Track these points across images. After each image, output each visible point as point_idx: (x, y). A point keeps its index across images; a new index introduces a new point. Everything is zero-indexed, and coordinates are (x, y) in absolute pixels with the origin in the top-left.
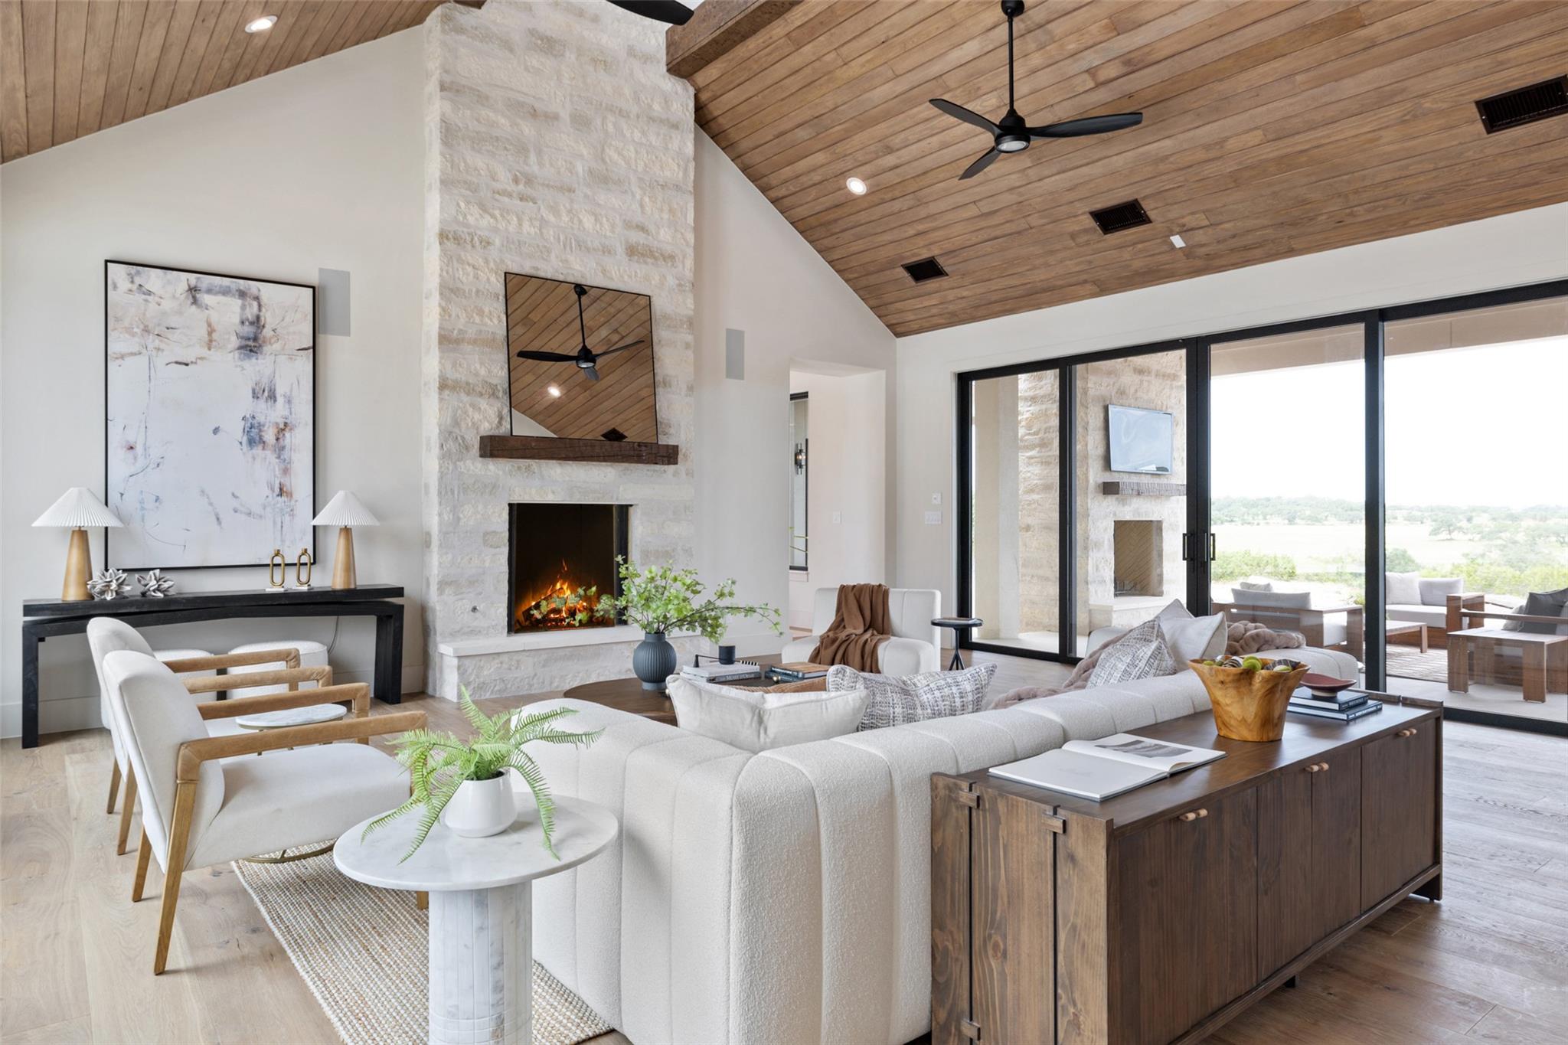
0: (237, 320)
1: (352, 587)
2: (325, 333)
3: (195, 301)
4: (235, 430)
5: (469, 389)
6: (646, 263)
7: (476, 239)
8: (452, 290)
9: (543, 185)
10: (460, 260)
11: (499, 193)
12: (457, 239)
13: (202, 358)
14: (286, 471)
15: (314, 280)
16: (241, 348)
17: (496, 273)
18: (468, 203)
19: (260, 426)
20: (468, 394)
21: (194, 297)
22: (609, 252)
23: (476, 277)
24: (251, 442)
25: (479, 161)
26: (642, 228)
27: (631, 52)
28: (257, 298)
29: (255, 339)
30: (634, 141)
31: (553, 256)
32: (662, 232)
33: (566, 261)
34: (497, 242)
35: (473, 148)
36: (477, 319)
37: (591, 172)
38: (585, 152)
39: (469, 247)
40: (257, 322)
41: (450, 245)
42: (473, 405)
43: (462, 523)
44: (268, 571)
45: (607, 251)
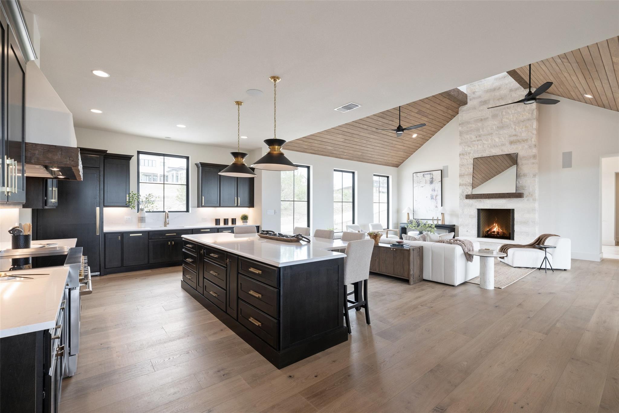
0: (429, 179)
1: (443, 224)
2: (444, 178)
3: (424, 177)
4: (429, 197)
5: (466, 185)
6: (517, 144)
7: (467, 153)
8: (462, 165)
9: (484, 135)
10: (463, 159)
11: (472, 141)
12: (463, 154)
13: (425, 186)
14: (437, 203)
15: (442, 168)
16: (430, 183)
17: (472, 159)
18: (465, 146)
19: (433, 196)
20: (465, 186)
21: (424, 176)
22: (504, 145)
23: (467, 161)
24: (432, 199)
25: (468, 137)
26: (515, 135)
27: (511, 90)
28: (432, 174)
29: (432, 181)
30: (512, 113)
31: (487, 151)
32: (523, 134)
33: (490, 151)
34: (472, 152)
35: (466, 134)
36: (467, 170)
37: (498, 127)
38: (496, 123)
39: (466, 155)
40: (432, 178)
41: (462, 156)
42: (467, 188)
43: (464, 213)
44: (432, 220)
45: (503, 145)
